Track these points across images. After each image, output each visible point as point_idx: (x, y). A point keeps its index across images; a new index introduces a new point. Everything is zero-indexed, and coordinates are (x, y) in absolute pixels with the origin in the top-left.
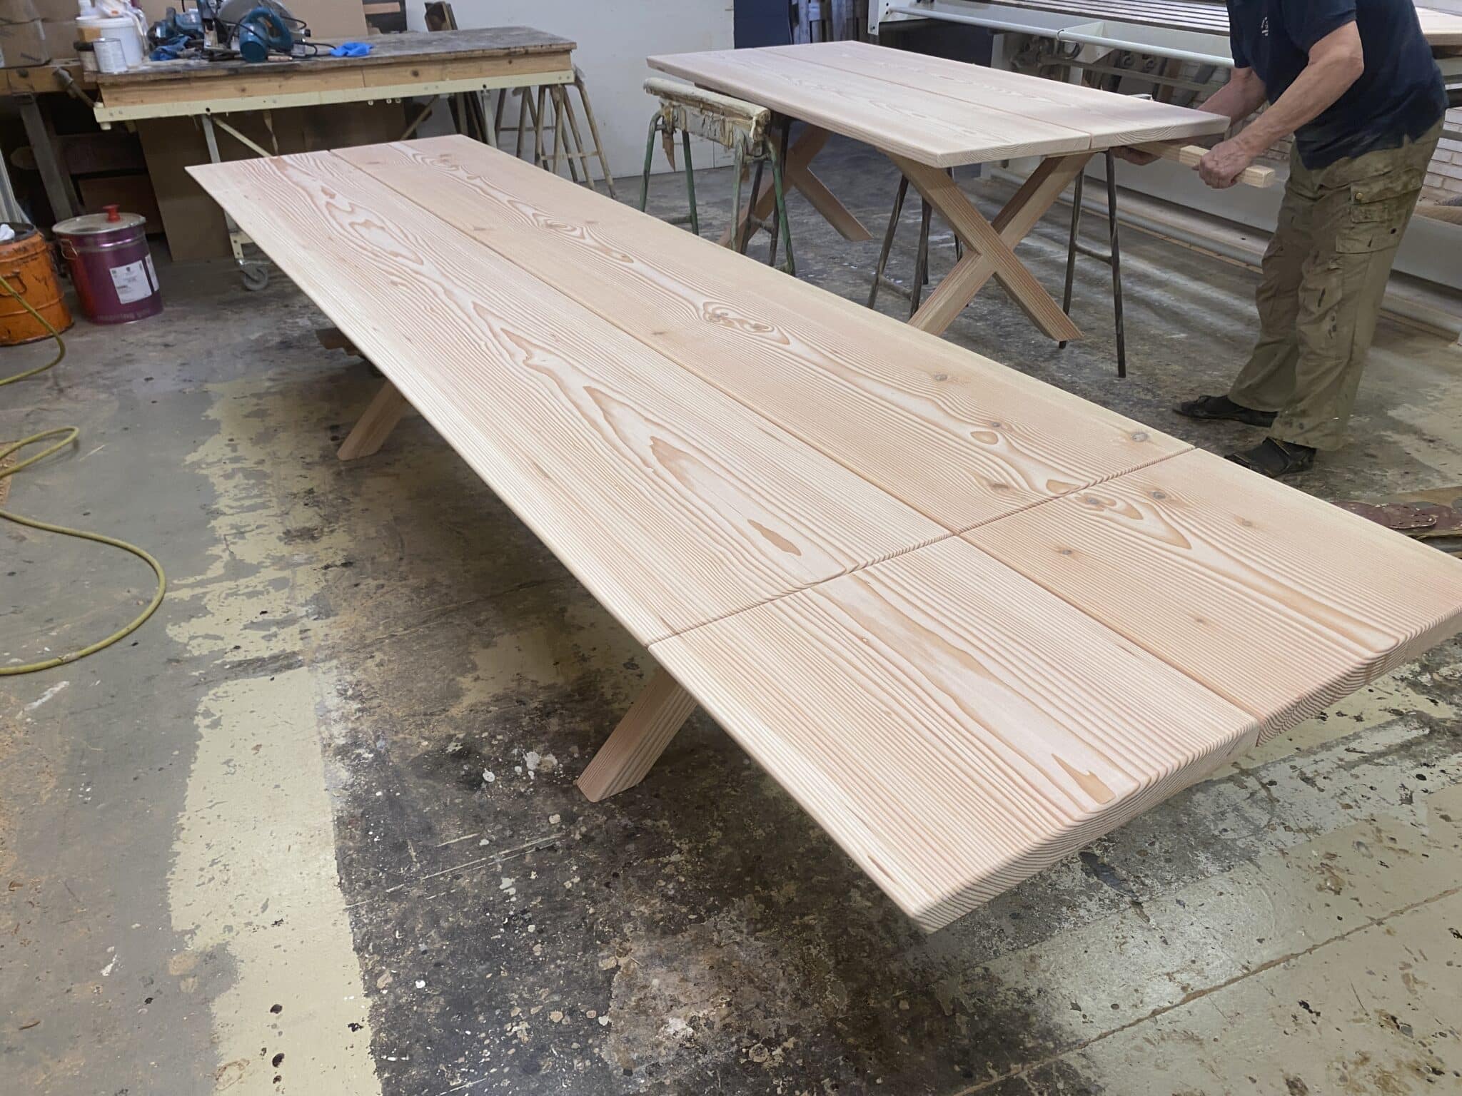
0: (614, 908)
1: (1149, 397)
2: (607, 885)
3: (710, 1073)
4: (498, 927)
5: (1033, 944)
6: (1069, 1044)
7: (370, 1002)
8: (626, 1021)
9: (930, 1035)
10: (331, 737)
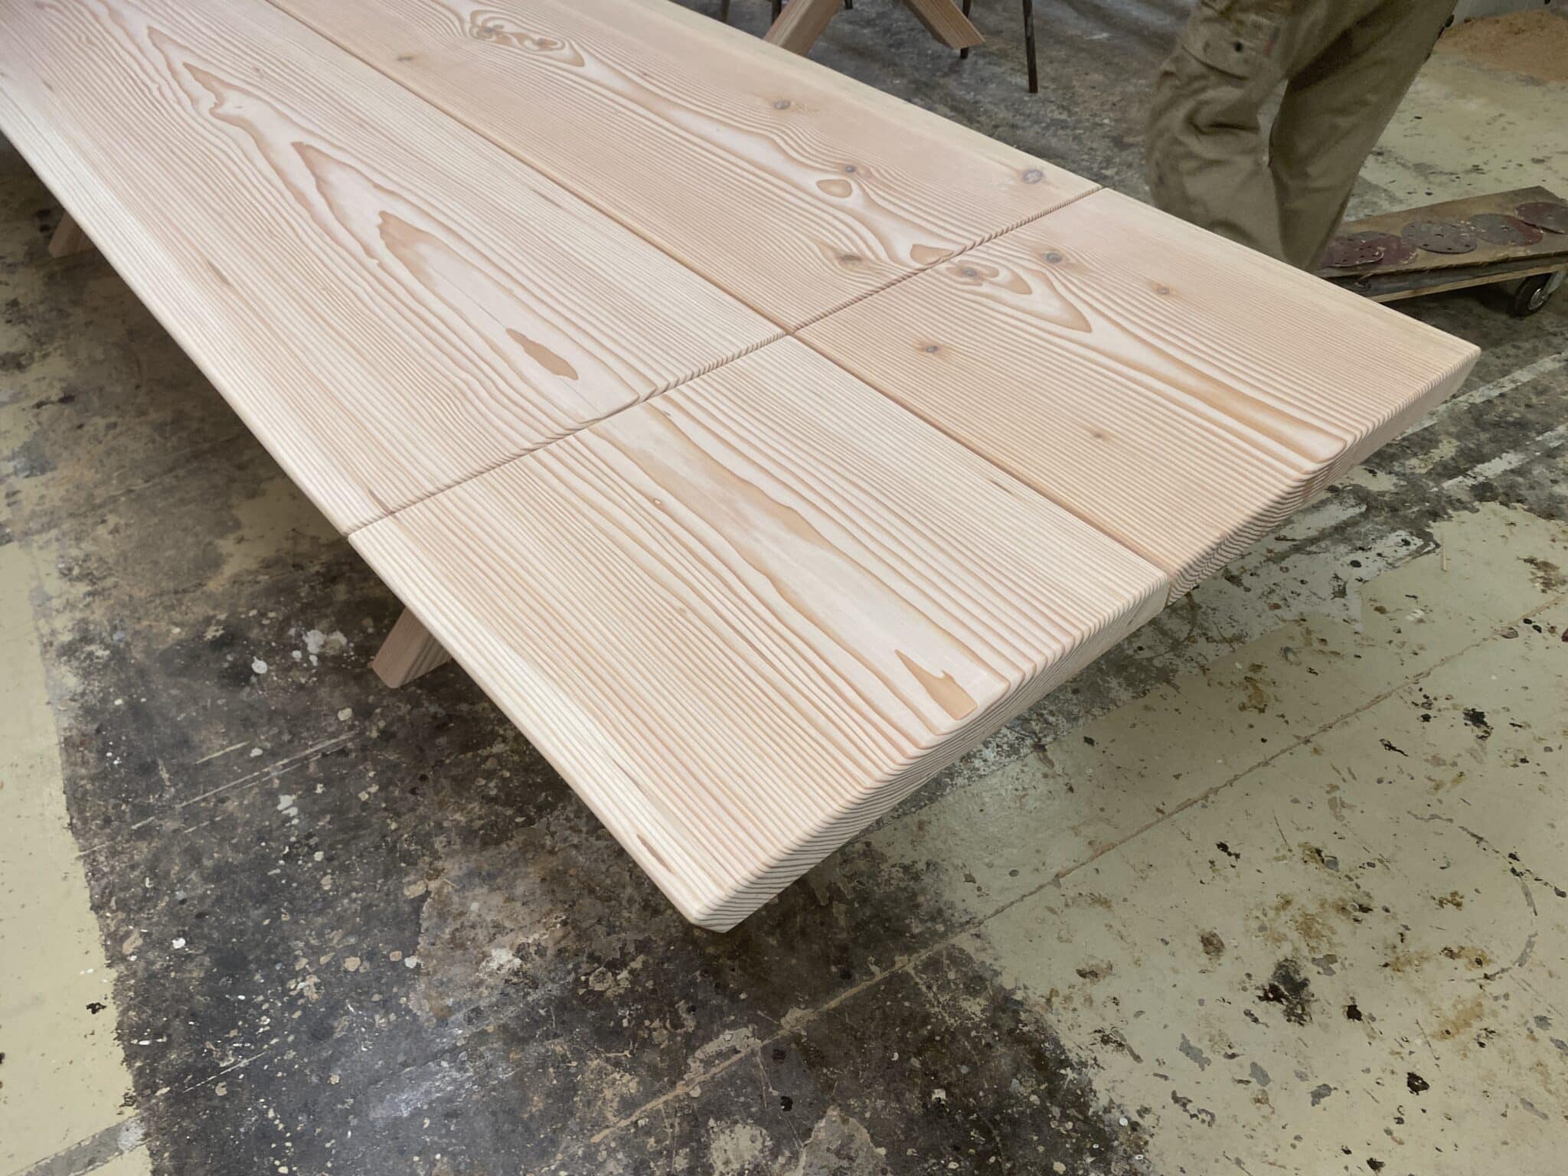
0: (423, 819)
1: (1064, 116)
2: (413, 791)
3: (542, 1012)
4: (277, 860)
5: (921, 808)
6: (962, 925)
7: (113, 974)
8: (439, 960)
9: (803, 932)
10: (53, 632)
